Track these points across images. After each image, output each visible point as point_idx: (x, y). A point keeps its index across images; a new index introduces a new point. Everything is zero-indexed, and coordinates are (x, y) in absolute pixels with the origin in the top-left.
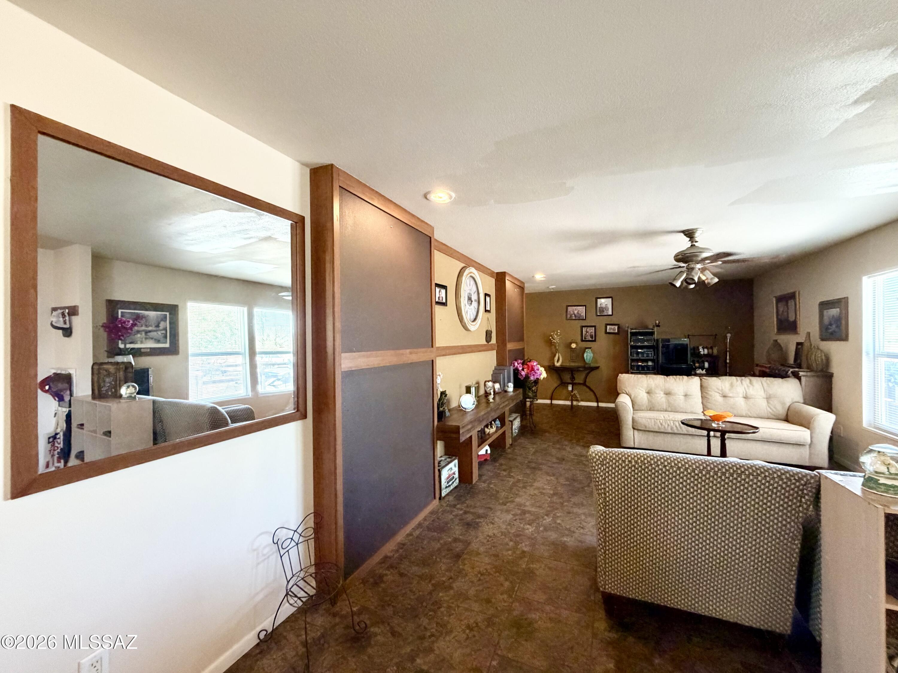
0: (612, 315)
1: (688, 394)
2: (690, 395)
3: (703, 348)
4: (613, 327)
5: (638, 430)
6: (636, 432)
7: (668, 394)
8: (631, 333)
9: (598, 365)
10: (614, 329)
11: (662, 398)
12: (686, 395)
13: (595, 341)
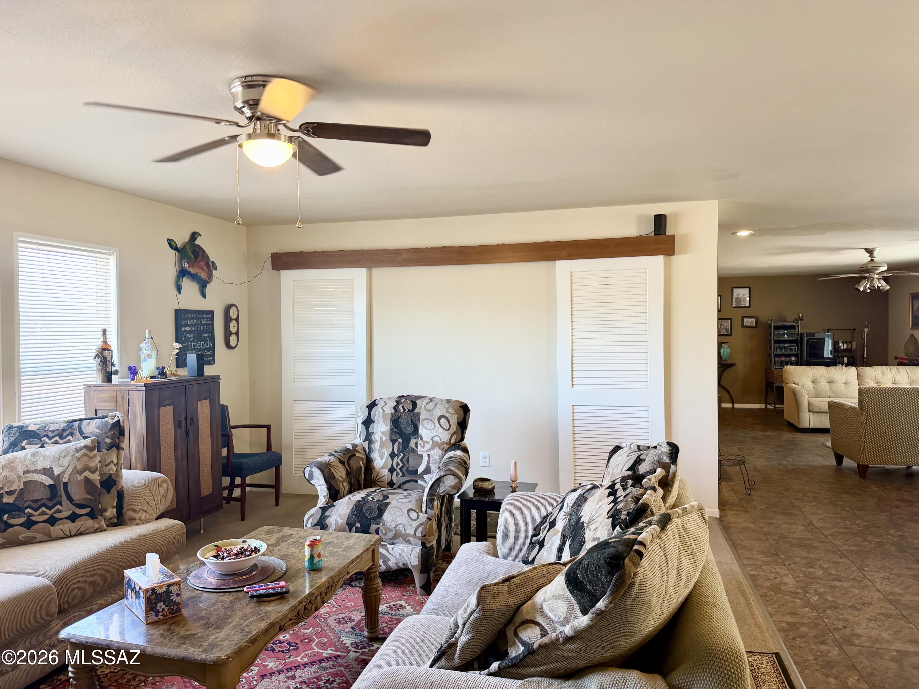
0: (750, 307)
1: (848, 381)
2: (849, 383)
3: (843, 343)
4: (750, 320)
5: (813, 412)
6: (811, 414)
7: (831, 382)
8: (774, 326)
9: (734, 362)
10: (751, 323)
11: (826, 386)
12: (846, 383)
13: (730, 335)
